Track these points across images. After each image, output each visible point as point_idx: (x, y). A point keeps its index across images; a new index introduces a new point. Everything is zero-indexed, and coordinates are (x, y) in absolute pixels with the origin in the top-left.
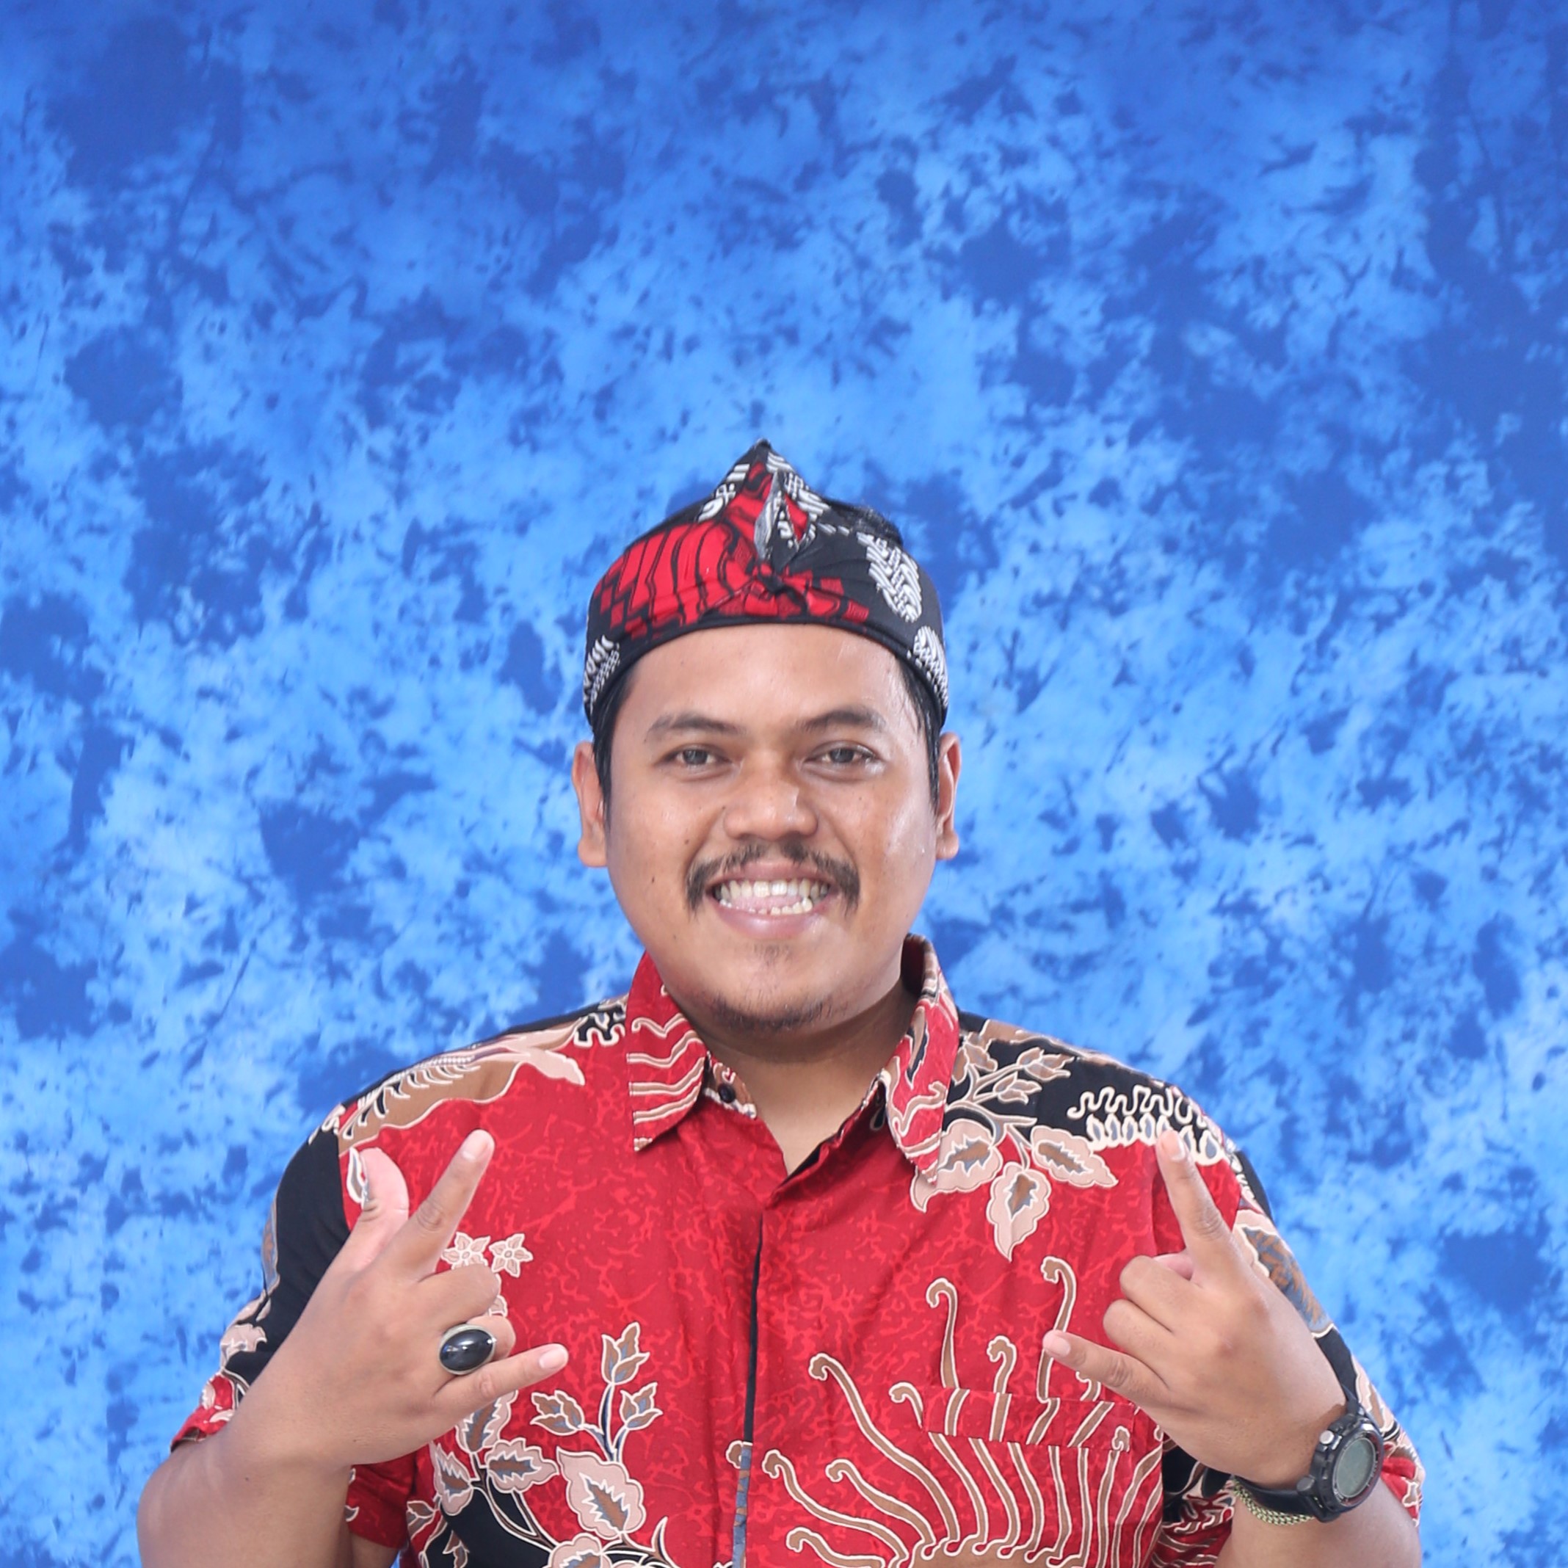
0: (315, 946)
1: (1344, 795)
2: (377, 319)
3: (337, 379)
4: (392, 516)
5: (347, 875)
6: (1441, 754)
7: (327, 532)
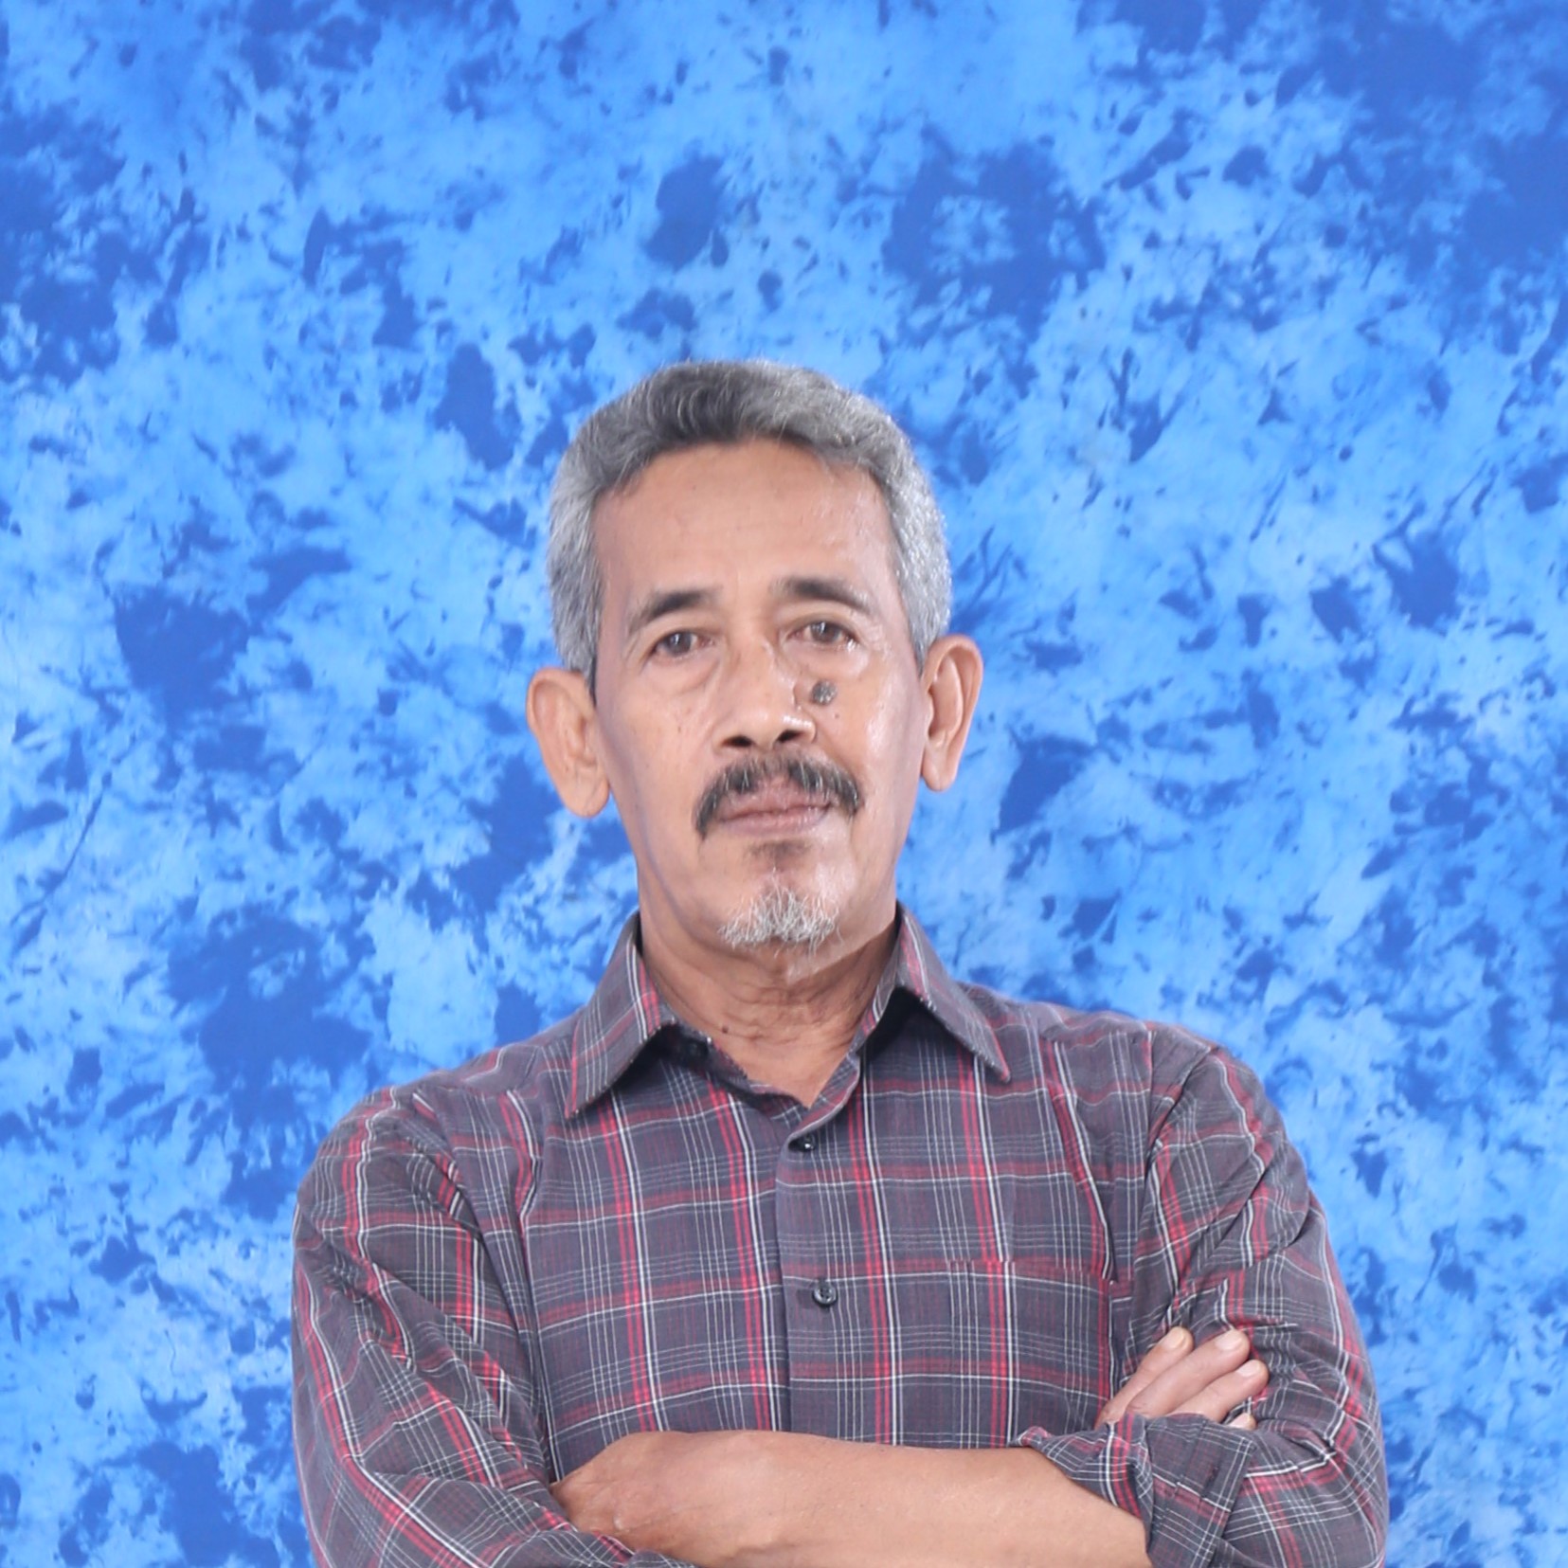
0: (190, 780)
3: (215, 24)
4: (290, 207)
7: (202, 227)
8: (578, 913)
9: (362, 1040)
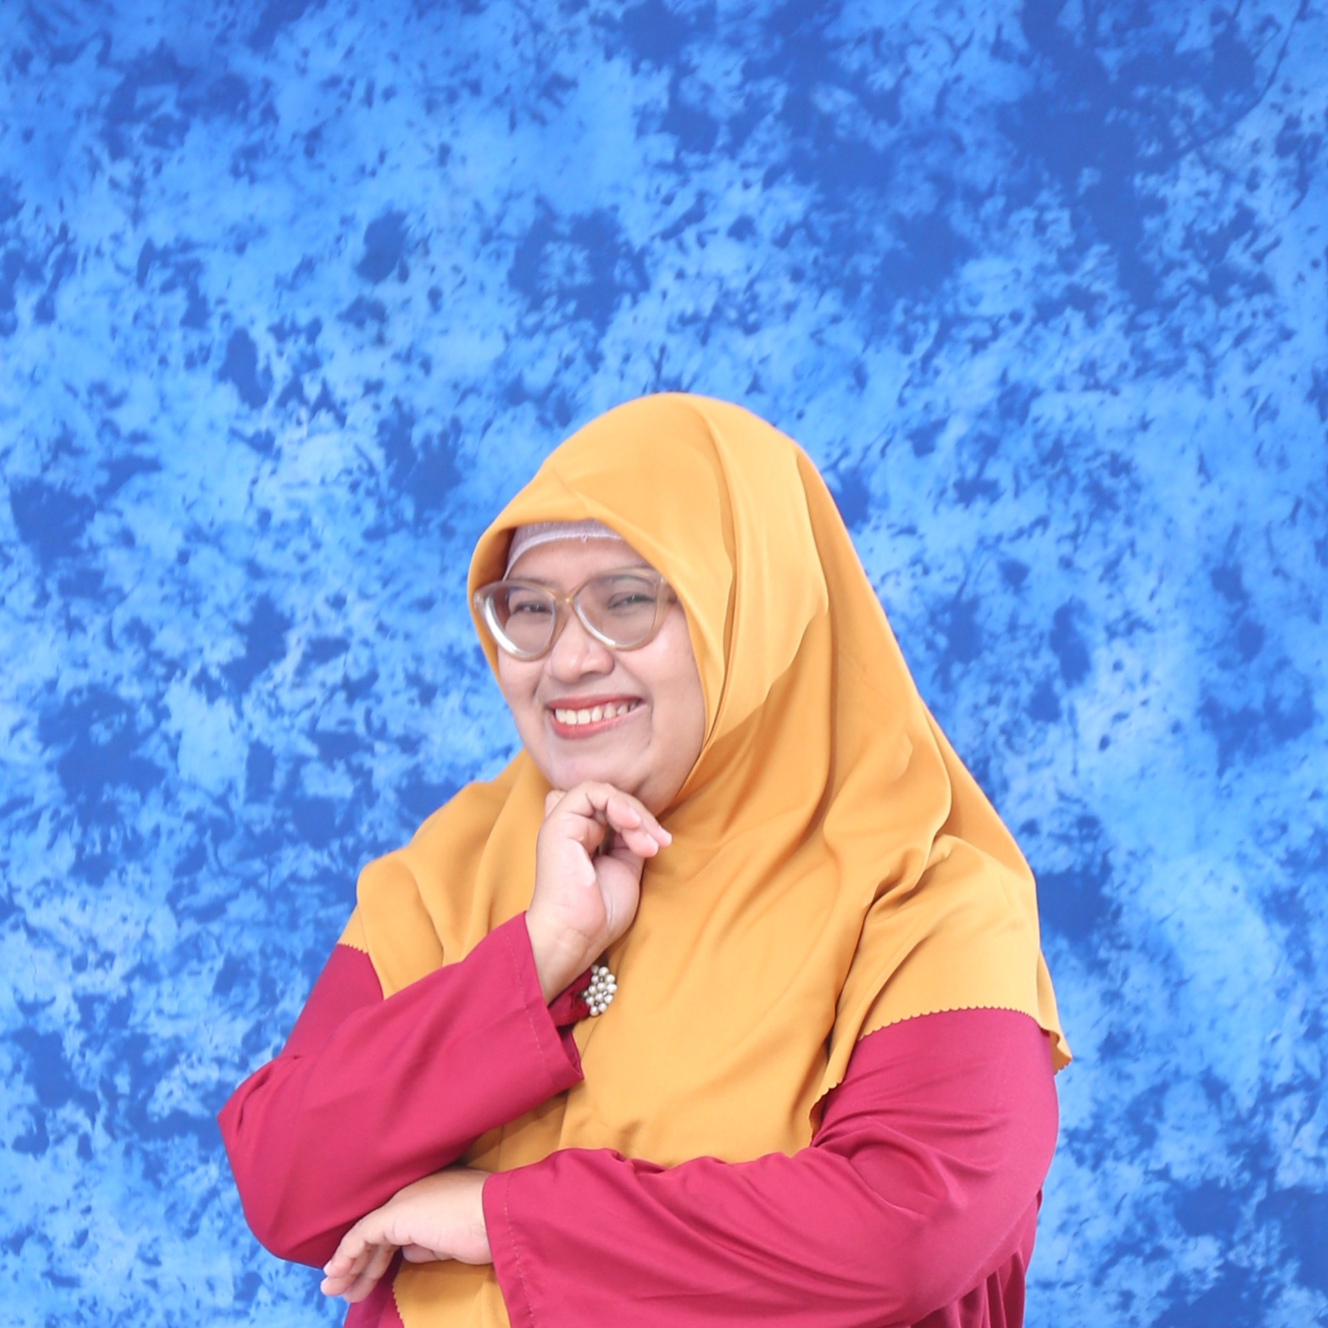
0: (55, 603)
1: (943, 492)
2: (119, 66)
3: (84, 117)
4: (129, 236)
5: (84, 543)
6: (1026, 459)
7: (73, 248)
8: (301, 696)
9: (160, 774)
